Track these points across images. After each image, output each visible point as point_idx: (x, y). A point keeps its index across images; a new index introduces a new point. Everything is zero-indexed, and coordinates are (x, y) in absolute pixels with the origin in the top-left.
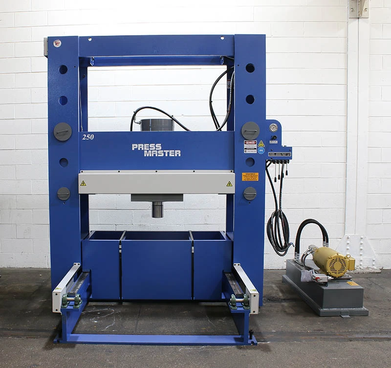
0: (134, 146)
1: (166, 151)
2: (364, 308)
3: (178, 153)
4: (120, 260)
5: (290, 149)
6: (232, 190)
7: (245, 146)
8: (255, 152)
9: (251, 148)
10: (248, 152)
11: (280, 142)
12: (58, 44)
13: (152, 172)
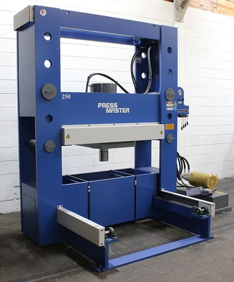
0: (100, 105)
1: (120, 109)
2: (229, 206)
3: (127, 110)
4: (89, 198)
5: (188, 107)
6: (162, 137)
7: (167, 105)
8: (172, 109)
9: (170, 107)
10: (169, 109)
11: (183, 103)
12: (44, 13)
13: (111, 125)
